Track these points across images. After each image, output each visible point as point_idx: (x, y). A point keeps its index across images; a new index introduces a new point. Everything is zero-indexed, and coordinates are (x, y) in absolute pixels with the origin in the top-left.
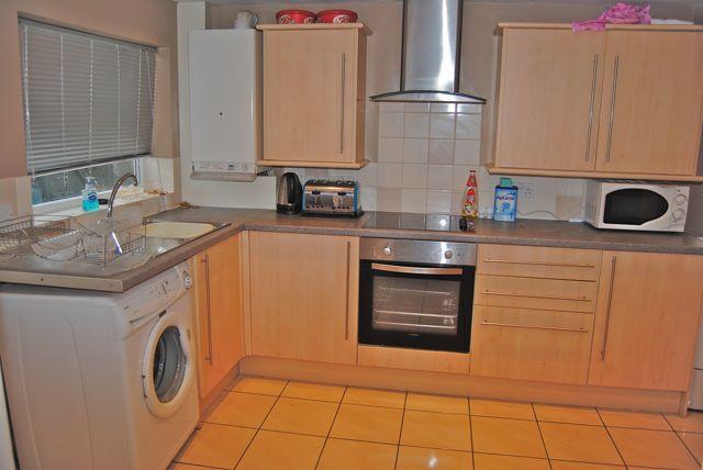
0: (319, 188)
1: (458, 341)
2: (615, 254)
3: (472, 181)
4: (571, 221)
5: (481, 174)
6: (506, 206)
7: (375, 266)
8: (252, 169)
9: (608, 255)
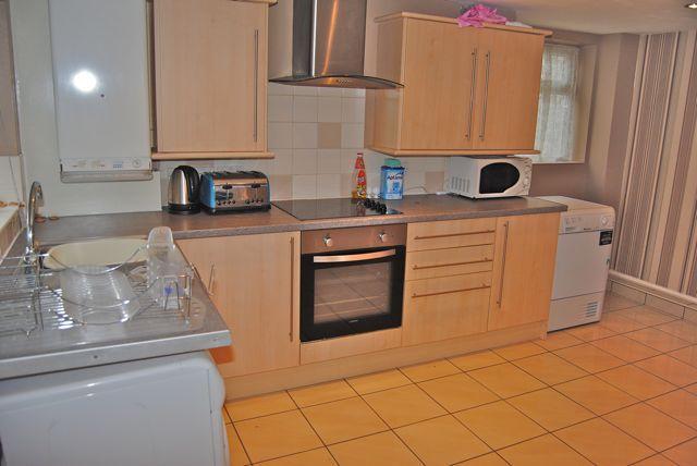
0: (229, 182)
1: (392, 318)
2: (507, 218)
3: (360, 163)
4: (439, 193)
5: (368, 156)
6: (396, 185)
7: (317, 259)
8: (146, 165)
9: (501, 221)
